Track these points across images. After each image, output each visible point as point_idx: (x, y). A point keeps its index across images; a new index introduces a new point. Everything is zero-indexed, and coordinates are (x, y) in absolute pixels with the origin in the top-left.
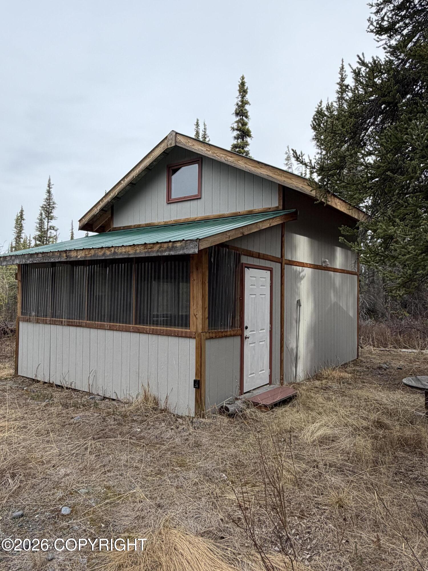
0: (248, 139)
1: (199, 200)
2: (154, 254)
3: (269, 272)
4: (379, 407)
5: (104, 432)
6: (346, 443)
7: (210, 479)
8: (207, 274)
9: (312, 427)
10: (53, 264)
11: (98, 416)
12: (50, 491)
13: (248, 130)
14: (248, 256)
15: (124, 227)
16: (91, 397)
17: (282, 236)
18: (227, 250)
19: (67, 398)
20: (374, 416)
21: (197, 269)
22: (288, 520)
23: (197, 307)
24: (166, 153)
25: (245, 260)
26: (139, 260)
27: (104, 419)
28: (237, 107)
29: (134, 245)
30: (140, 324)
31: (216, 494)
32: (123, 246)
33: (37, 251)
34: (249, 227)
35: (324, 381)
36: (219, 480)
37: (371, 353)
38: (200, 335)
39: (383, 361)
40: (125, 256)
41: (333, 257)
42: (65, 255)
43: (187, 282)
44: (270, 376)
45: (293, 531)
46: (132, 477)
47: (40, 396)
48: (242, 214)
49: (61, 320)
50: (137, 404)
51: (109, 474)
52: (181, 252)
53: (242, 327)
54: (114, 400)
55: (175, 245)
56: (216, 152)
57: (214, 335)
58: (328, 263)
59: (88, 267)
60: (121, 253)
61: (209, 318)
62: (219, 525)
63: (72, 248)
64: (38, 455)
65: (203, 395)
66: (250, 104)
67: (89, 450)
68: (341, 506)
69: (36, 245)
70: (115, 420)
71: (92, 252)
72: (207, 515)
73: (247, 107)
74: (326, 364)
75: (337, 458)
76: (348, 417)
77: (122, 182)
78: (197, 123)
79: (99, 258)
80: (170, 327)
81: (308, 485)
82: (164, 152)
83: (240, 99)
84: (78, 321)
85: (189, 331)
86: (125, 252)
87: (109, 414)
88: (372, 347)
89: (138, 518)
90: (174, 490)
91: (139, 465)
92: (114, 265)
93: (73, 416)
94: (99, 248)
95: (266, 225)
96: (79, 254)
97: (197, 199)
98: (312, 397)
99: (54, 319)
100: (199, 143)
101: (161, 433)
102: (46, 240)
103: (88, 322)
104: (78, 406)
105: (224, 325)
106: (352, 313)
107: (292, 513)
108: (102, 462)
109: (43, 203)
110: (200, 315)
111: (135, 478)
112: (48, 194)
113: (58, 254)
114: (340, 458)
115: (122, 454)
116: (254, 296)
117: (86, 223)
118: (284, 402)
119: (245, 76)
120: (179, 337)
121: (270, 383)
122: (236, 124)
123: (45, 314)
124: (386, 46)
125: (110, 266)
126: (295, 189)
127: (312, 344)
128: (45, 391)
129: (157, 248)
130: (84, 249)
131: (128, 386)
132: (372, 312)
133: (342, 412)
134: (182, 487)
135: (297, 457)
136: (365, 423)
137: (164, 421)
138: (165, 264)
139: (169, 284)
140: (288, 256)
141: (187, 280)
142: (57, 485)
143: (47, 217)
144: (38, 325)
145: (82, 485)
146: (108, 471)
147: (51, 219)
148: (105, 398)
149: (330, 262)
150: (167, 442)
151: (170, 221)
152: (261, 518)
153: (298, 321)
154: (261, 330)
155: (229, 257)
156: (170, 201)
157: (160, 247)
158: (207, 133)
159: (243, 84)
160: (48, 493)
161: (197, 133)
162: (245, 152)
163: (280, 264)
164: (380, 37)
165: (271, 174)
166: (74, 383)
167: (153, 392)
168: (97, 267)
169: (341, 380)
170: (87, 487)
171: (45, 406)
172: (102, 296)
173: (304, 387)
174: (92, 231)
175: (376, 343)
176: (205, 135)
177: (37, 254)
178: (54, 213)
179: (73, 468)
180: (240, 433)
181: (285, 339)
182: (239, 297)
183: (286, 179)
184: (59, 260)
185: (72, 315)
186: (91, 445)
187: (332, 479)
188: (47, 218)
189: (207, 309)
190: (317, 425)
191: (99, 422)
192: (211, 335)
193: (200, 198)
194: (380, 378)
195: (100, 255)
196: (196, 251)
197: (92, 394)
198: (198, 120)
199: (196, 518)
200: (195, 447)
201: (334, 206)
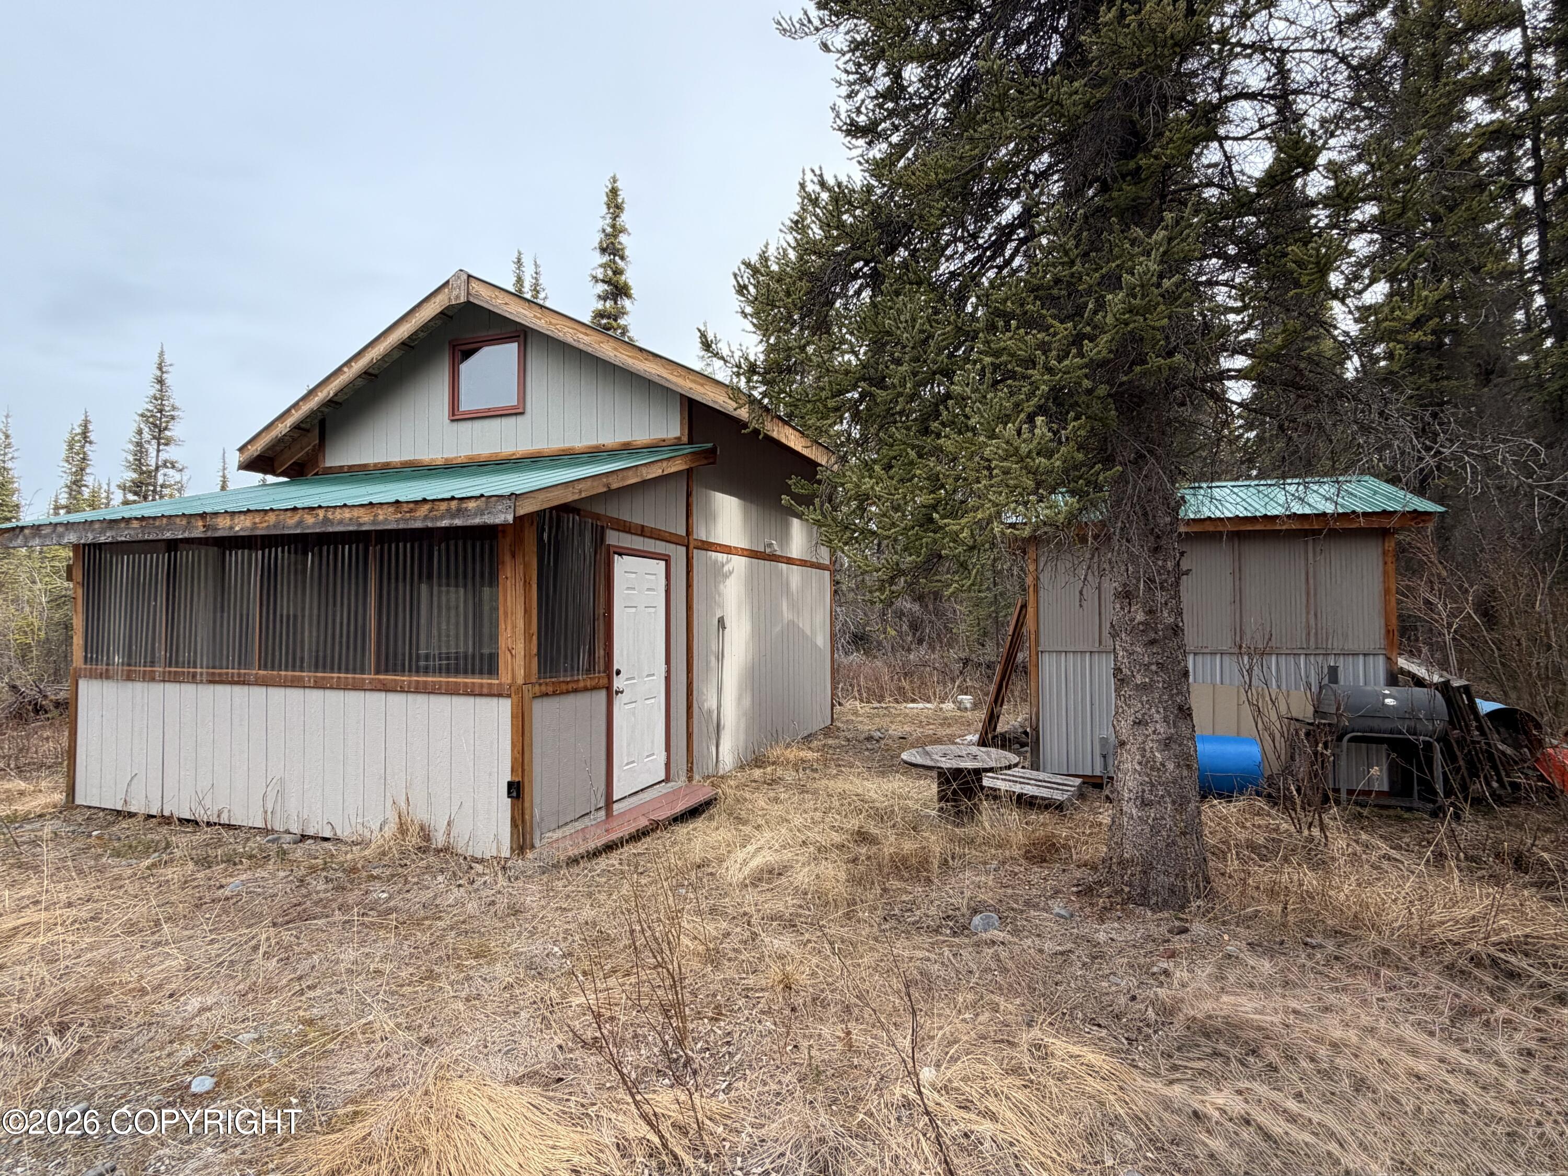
0: (627, 303)
1: (519, 418)
2: (418, 525)
3: (663, 563)
4: (862, 805)
5: (298, 908)
6: (802, 876)
7: (539, 973)
8: (535, 566)
9: (740, 855)
10: (172, 545)
11: (287, 877)
12: (162, 1049)
13: (626, 284)
14: (619, 530)
15: (350, 467)
16: (270, 837)
17: (689, 495)
18: (577, 518)
19: (207, 845)
20: (854, 823)
21: (514, 556)
22: (691, 1026)
23: (514, 632)
24: (447, 316)
25: (613, 538)
26: (385, 537)
27: (302, 881)
28: (602, 236)
29: (371, 504)
30: (386, 671)
31: (551, 999)
32: (345, 505)
33: (127, 515)
34: (620, 475)
35: (769, 769)
36: (559, 973)
37: (856, 713)
38: (519, 690)
39: (875, 727)
40: (351, 528)
41: (784, 536)
42: (200, 523)
43: (491, 585)
44: (668, 765)
45: (699, 1046)
46: (365, 992)
47: (136, 847)
48: (610, 447)
49: (192, 670)
50: (381, 841)
51: (311, 994)
52: (477, 521)
53: (609, 671)
54: (326, 839)
55: (464, 505)
56: (553, 321)
57: (550, 689)
58: (776, 548)
59: (260, 553)
60: (341, 522)
61: (539, 654)
62: (554, 1057)
63: (220, 508)
64: (129, 976)
65: (527, 812)
66: (629, 234)
67: (261, 951)
68: (788, 987)
69: (126, 503)
70: (328, 880)
71: (272, 518)
72: (530, 1043)
73: (623, 238)
74: (775, 738)
75: (785, 904)
76: (809, 829)
77: (345, 369)
78: (519, 260)
79: (286, 532)
80: (455, 677)
81: (729, 960)
82: (442, 313)
83: (609, 221)
84: (236, 671)
85: (496, 682)
86: (351, 519)
87: (313, 869)
88: (857, 703)
89: (377, 1073)
90: (461, 1006)
91: (381, 966)
92: (325, 548)
93: (224, 881)
94: (287, 510)
95: (655, 472)
96: (236, 521)
97: (516, 414)
98: (745, 800)
99: (173, 669)
100: (522, 302)
101: (435, 896)
102: (154, 491)
103: (262, 672)
104: (237, 860)
105: (572, 668)
106: (822, 640)
107: (699, 1013)
108: (295, 970)
109: (144, 405)
110: (520, 648)
111: (374, 992)
112: (158, 387)
113: (184, 522)
114: (790, 902)
115: (343, 949)
116: (634, 610)
117: (256, 454)
118: (693, 813)
119: (618, 176)
120: (475, 695)
121: (667, 779)
122: (602, 270)
123: (149, 660)
124: (861, 159)
125: (316, 549)
126: (711, 404)
127: (747, 702)
128: (149, 836)
129: (424, 509)
130: (249, 511)
131: (361, 807)
132: (861, 639)
133: (798, 820)
134: (478, 997)
135: (713, 911)
136: (837, 838)
137: (442, 871)
138: (443, 546)
139: (452, 589)
140: (701, 533)
141: (493, 580)
142: (180, 1035)
143: (158, 439)
144: (130, 685)
145: (243, 1026)
146: (309, 987)
147: (166, 444)
148: (304, 838)
149: (781, 546)
150: (449, 913)
151: (456, 458)
152: (639, 1031)
153: (720, 657)
154: (648, 676)
155: (581, 534)
156: (456, 416)
157: (431, 511)
158: (541, 282)
159: (614, 192)
160: (157, 1053)
161: (520, 280)
162: (619, 327)
163: (684, 549)
164: (854, 141)
165: (665, 373)
166: (226, 811)
167: (420, 814)
168: (283, 552)
169: (799, 765)
170: (256, 1028)
171: (148, 868)
172: (295, 617)
173: (732, 783)
174: (274, 473)
175: (865, 695)
176: (536, 285)
177: (127, 521)
178: (175, 431)
179: (222, 993)
180: (604, 880)
181: (695, 693)
182: (602, 611)
183: (693, 386)
184: (186, 535)
185: (221, 659)
186: (268, 939)
187: (775, 941)
188: (154, 442)
189: (535, 638)
190: (750, 848)
191: (288, 890)
192: (543, 688)
193: (522, 413)
194: (868, 757)
195: (291, 525)
196: (510, 518)
197: (273, 831)
198: (520, 253)
199: (506, 1053)
200: (508, 915)
201: (784, 440)
